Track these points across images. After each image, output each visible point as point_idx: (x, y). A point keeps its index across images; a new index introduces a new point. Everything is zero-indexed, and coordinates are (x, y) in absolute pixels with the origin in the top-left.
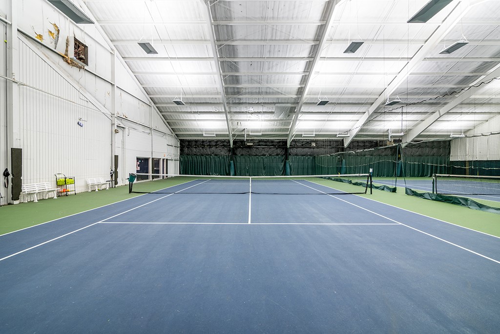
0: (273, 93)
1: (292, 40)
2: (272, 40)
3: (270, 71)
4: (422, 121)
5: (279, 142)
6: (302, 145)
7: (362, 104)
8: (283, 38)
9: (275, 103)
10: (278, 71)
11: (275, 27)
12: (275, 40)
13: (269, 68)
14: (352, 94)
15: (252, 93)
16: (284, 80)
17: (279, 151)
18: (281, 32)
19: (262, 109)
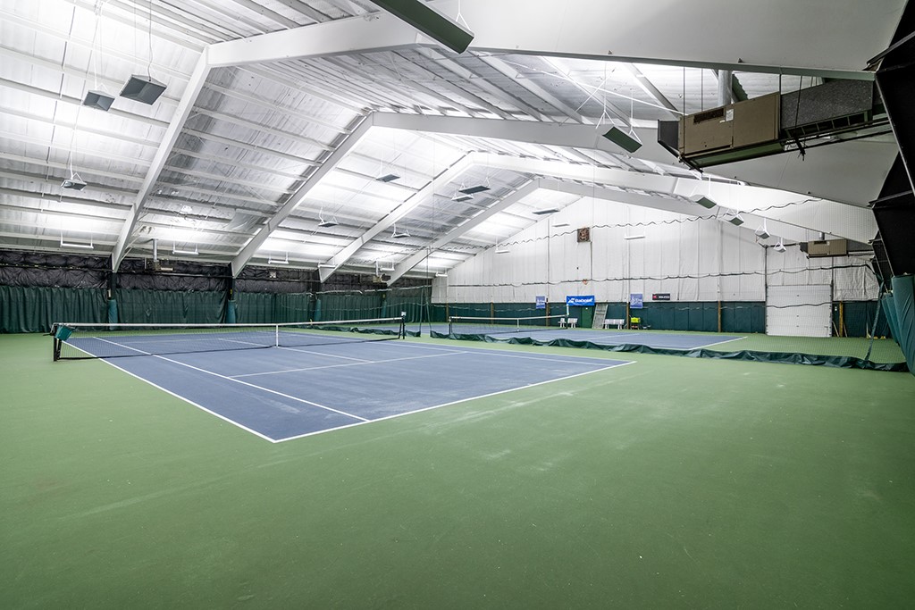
0: (241, 193)
1: (302, 137)
2: (276, 129)
3: (253, 163)
4: (412, 255)
5: (214, 267)
6: (255, 276)
7: (358, 227)
8: (291, 131)
9: (235, 207)
10: (264, 167)
11: (287, 117)
12: (280, 130)
13: (253, 160)
14: (350, 214)
15: (203, 186)
16: (268, 180)
17: (213, 283)
18: (293, 124)
19: (208, 211)
